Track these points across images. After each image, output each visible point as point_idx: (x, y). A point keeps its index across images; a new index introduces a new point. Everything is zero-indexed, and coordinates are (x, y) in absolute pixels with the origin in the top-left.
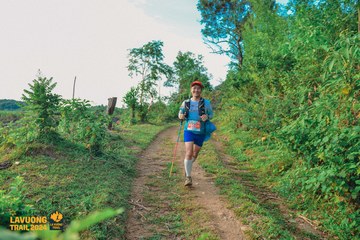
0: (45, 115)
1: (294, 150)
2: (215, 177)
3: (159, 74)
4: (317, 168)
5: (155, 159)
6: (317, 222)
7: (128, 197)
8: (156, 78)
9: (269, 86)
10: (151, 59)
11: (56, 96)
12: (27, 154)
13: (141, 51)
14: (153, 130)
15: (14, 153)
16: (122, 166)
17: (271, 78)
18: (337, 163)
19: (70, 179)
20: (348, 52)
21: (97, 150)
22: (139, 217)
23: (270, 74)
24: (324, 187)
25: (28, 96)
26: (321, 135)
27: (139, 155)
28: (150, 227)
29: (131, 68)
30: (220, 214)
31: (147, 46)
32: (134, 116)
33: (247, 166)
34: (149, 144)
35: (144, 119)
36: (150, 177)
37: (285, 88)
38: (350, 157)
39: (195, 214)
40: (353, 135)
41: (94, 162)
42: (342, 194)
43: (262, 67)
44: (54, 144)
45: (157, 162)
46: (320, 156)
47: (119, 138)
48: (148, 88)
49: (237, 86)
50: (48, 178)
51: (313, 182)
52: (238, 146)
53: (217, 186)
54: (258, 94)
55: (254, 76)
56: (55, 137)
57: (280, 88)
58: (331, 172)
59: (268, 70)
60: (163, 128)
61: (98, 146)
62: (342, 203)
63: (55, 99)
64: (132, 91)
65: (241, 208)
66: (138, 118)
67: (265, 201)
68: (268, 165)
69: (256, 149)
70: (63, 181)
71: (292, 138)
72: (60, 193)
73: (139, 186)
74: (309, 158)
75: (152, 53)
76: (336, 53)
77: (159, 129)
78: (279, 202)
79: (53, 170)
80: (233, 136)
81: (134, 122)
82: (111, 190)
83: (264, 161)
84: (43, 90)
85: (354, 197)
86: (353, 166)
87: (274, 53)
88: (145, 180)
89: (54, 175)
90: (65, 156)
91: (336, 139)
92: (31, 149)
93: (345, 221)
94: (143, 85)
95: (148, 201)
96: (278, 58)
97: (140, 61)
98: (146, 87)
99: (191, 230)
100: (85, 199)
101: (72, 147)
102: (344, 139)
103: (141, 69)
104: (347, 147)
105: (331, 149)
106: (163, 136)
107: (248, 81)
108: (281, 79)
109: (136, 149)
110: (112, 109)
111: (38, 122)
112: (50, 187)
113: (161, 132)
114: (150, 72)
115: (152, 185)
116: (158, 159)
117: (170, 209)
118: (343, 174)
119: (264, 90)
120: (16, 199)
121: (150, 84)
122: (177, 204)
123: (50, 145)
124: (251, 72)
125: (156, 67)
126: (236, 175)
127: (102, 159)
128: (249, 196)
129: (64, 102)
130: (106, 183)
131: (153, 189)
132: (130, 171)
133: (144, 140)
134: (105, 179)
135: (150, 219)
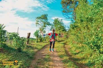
1: (92, 49)
2: (63, 59)
3: (46, 25)
4: (101, 55)
5: (42, 54)
8: (45, 27)
9: (84, 28)
10: (43, 20)
13: (40, 18)
14: (43, 44)
16: (28, 56)
17: (85, 25)
27: (36, 52)
31: (42, 16)
32: (37, 40)
33: (76, 56)
34: (41, 49)
36: (39, 60)
37: (90, 28)
41: (18, 54)
43: (82, 21)
44: (4, 48)
45: (43, 55)
47: (30, 46)
48: (43, 30)
49: (73, 28)
52: (73, 49)
53: (63, 62)
54: (80, 30)
55: (79, 24)
57: (88, 28)
59: (84, 22)
61: (20, 49)
64: (37, 31)
66: (39, 41)
68: (84, 55)
69: (79, 50)
73: (34, 63)
74: (98, 52)
75: (44, 18)
80: (72, 46)
81: (37, 42)
82: (22, 64)
87: (86, 16)
88: (37, 61)
90: (7, 52)
94: (41, 29)
96: (87, 18)
97: (40, 21)
101: (11, 49)
103: (40, 24)
107: (77, 26)
108: (88, 25)
109: (36, 50)
115: (39, 62)
116: (43, 53)
119: (82, 29)
121: (43, 29)
124: (78, 23)
125: (45, 23)
126: (72, 59)
127: (21, 53)
128: (75, 66)
129: (9, 33)
130: (21, 61)
131: (39, 64)
132: (31, 57)
133: (39, 47)
134: (21, 60)
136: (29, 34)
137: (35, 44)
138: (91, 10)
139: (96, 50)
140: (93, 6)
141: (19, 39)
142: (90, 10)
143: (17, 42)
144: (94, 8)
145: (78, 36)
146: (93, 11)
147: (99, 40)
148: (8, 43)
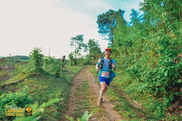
0: (37, 62)
1: (132, 76)
3: (82, 47)
4: (141, 83)
5: (79, 79)
6: (141, 104)
7: (69, 94)
8: (80, 49)
9: (123, 52)
10: (79, 41)
12: (30, 77)
13: (75, 38)
14: (79, 68)
15: (25, 76)
16: (67, 82)
17: (124, 49)
18: (148, 81)
19: (46, 86)
20: (153, 40)
21: (57, 76)
22: (73, 101)
24: (144, 91)
25: (31, 55)
26: (142, 71)
27: (74, 77)
28: (77, 105)
29: (71, 45)
31: (77, 37)
33: (115, 82)
34: (77, 73)
35: (76, 64)
36: (77, 86)
37: (129, 53)
38: (154, 79)
39: (94, 100)
40: (155, 71)
41: (56, 80)
42: (150, 93)
43: (120, 45)
44: (41, 73)
45: (80, 80)
46: (142, 79)
47: (66, 71)
50: (38, 86)
51: (139, 89)
55: (117, 48)
56: (41, 70)
57: (127, 53)
58: (146, 85)
59: (123, 46)
60: (83, 67)
61: (58, 74)
62: (151, 97)
63: (42, 56)
64: (72, 53)
65: (112, 98)
66: (73, 64)
67: (121, 96)
69: (118, 76)
70: (43, 87)
71: (131, 72)
72: (42, 92)
73: (73, 90)
74: (138, 80)
75: (79, 39)
76: (148, 40)
77: (81, 68)
78: (126, 96)
79: (40, 83)
81: (72, 65)
82: (62, 91)
83: (121, 80)
84: (37, 52)
85: (155, 95)
86: (154, 83)
87: (125, 40)
88: (75, 87)
89: (40, 85)
90: (45, 77)
91: (148, 72)
92: (32, 75)
93: (151, 104)
94: (76, 51)
95: (76, 95)
96: (127, 42)
97: (75, 42)
98: (77, 52)
99: (92, 106)
100: (52, 94)
101: (47, 74)
102: (151, 73)
103: (75, 45)
104: (153, 75)
105: (146, 76)
106: (83, 71)
107: (115, 50)
108: (128, 50)
109: (72, 75)
110: (64, 60)
111: (35, 64)
112: (39, 89)
113: (82, 69)
114: (78, 46)
115: (78, 89)
117: (85, 98)
118: (151, 86)
119: (121, 54)
120: (24, 94)
121: (78, 51)
122: (87, 96)
123: (39, 73)
125: (81, 44)
127: (59, 79)
128: (115, 94)
129: (45, 57)
131: (78, 91)
132: (70, 84)
133: (75, 72)
134: (60, 87)
135: (77, 102)
136: (65, 56)
139: (136, 77)
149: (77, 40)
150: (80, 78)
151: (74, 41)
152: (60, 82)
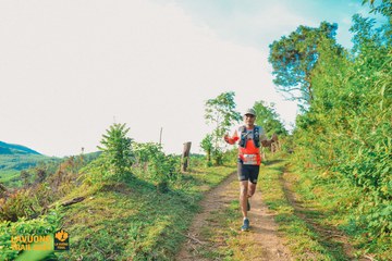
0: (120, 156)
1: (358, 185)
2: (277, 213)
3: (232, 121)
4: (385, 203)
5: (221, 197)
7: (186, 231)
8: (229, 124)
9: (336, 124)
10: (224, 108)
11: (130, 140)
12: (101, 191)
13: (216, 102)
14: (224, 171)
15: (91, 189)
16: (185, 203)
17: (337, 117)
19: (131, 213)
21: (164, 188)
22: (192, 250)
23: (337, 113)
25: (106, 140)
27: (207, 193)
29: (208, 117)
30: (274, 250)
31: (220, 97)
32: (209, 160)
33: (314, 204)
34: (219, 183)
35: (219, 162)
36: (212, 213)
37: (352, 126)
39: (247, 249)
41: (160, 198)
43: (328, 106)
45: (223, 199)
46: (383, 189)
47: (191, 178)
48: (222, 133)
49: (305, 127)
52: (306, 185)
53: (277, 222)
54: (324, 132)
55: (320, 116)
56: (129, 177)
57: (347, 127)
59: (335, 110)
60: (235, 169)
61: (165, 184)
63: (128, 142)
64: (208, 137)
65: (297, 244)
66: (214, 162)
67: (328, 239)
68: (335, 202)
69: (324, 187)
70: (125, 214)
71: (355, 172)
72: (119, 224)
73: (199, 221)
74: (375, 193)
75: (225, 103)
77: (232, 170)
79: (119, 205)
80: (303, 176)
81: (210, 165)
82: (169, 224)
83: (329, 198)
84: (118, 134)
87: (341, 93)
88: (207, 215)
89: (122, 207)
90: (134, 192)
92: (105, 186)
94: (217, 132)
95: (205, 235)
96: (345, 98)
97: (215, 110)
98: (220, 133)
101: (144, 184)
103: (215, 117)
106: (234, 177)
107: (315, 122)
108: (348, 117)
109: (205, 188)
110: (187, 154)
111: (113, 162)
112: (113, 219)
113: (233, 173)
114: (223, 119)
115: (212, 221)
116: (224, 197)
117: (224, 244)
119: (329, 128)
121: (224, 130)
122: (232, 239)
123: (124, 183)
124: (318, 113)
125: (229, 115)
126: (301, 212)
127: (168, 195)
128: (309, 233)
129: (140, 145)
130: (167, 217)
131: (213, 224)
132: (193, 207)
133: (214, 180)
134: (167, 214)
135: (202, 252)
136: (189, 145)
137: (203, 171)
138: (351, 78)
139: (370, 188)
140: (356, 69)
141: (162, 158)
142: (347, 79)
143: (157, 166)
144: (358, 74)
145: (317, 148)
146: (354, 81)
147: (378, 160)
148: (137, 171)
149: (221, 103)
150: (223, 194)
151: (213, 108)
152: (169, 202)
